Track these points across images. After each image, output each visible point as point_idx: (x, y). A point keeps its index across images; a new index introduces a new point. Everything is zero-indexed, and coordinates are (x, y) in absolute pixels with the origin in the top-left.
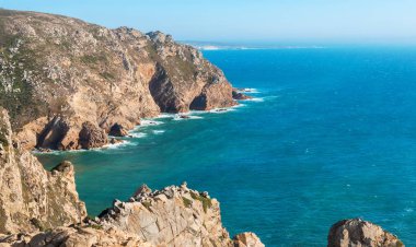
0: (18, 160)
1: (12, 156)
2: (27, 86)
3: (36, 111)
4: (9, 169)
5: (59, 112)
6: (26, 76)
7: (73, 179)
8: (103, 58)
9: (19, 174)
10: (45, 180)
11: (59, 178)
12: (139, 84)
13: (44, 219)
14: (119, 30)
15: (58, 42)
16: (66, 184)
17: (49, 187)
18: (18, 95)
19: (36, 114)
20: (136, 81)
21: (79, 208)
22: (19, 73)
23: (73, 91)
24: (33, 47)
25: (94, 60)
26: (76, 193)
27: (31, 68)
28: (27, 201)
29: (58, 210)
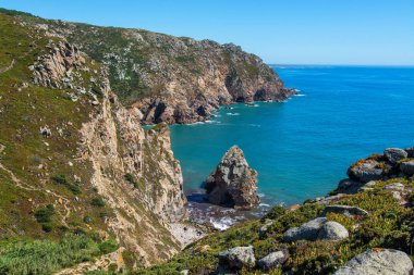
0: (114, 115)
1: (106, 109)
2: (136, 75)
3: (142, 93)
4: (102, 121)
5: (159, 94)
6: (135, 68)
7: (168, 138)
8: (192, 59)
9: (114, 128)
10: (142, 137)
11: (156, 137)
12: (218, 79)
13: (140, 175)
14: (203, 41)
15: (159, 45)
16: (162, 143)
17: (145, 144)
18: (129, 81)
19: (141, 96)
20: (215, 77)
21: (175, 166)
22: (130, 65)
23: (169, 80)
24: (140, 48)
25: (185, 60)
26: (171, 152)
27: (139, 62)
28: (122, 156)
29: (153, 166)
